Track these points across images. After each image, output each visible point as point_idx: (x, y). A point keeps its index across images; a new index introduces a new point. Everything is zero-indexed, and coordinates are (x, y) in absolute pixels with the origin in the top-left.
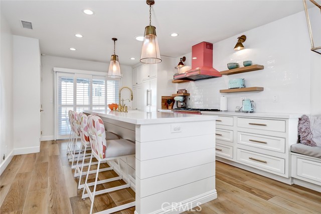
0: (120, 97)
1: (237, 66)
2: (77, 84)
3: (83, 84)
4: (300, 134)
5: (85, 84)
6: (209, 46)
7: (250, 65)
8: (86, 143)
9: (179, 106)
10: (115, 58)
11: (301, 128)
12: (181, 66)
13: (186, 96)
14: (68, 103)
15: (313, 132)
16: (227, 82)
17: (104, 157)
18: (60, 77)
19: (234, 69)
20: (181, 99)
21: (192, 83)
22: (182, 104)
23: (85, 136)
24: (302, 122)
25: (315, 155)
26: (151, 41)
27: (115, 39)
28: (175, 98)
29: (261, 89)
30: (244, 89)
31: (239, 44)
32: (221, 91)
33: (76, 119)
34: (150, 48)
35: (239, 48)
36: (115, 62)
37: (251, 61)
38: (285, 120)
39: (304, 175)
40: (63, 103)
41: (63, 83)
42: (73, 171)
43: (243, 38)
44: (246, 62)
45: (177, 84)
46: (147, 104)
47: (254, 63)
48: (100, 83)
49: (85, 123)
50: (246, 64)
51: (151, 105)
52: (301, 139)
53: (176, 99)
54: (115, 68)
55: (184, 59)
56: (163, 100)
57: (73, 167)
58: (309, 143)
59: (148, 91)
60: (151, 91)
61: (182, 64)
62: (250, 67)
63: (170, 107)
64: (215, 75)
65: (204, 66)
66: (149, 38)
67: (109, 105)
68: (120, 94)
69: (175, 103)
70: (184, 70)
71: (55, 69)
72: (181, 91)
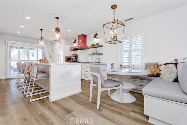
0: (44, 56)
1: (94, 45)
2: (20, 50)
3: (24, 50)
5: (25, 50)
6: (85, 36)
7: (98, 45)
8: (27, 76)
9: (74, 61)
10: (42, 38)
12: (74, 43)
13: (76, 57)
14: (15, 59)
16: (91, 51)
17: (37, 78)
18: (10, 46)
19: (93, 46)
20: (74, 58)
21: (78, 51)
23: (27, 72)
24: (112, 65)
26: (57, 34)
27: (42, 30)
28: (72, 58)
29: (102, 54)
30: (97, 54)
31: (95, 37)
32: (89, 55)
33: (21, 66)
34: (57, 36)
36: (42, 40)
38: (106, 64)
40: (12, 59)
41: (12, 49)
42: (20, 89)
43: (96, 35)
45: (73, 51)
46: (59, 60)
47: (100, 44)
48: (34, 49)
49: (27, 66)
51: (60, 60)
54: (42, 43)
55: (76, 40)
56: (66, 58)
57: (20, 88)
59: (59, 54)
60: (60, 54)
61: (75, 43)
62: (98, 46)
63: (69, 61)
64: (87, 48)
65: (83, 44)
66: (57, 32)
67: (39, 60)
68: (44, 55)
69: (72, 59)
70: (76, 45)
71: (7, 41)
72: (74, 54)
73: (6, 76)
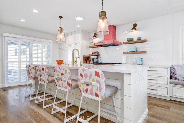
4: (171, 75)
9: (94, 61)
11: (172, 72)
12: (95, 38)
13: (98, 56)
15: (177, 73)
20: (95, 57)
21: (101, 48)
22: (96, 60)
24: (172, 69)
25: (183, 84)
27: (61, 17)
30: (136, 52)
32: (124, 53)
35: (134, 30)
36: (61, 32)
37: (141, 38)
39: (176, 94)
43: (135, 26)
44: (138, 38)
45: (91, 48)
47: (143, 39)
49: (69, 74)
50: (138, 39)
52: (172, 77)
53: (92, 57)
54: (61, 36)
56: (84, 58)
58: (176, 79)
61: (96, 37)
63: (88, 62)
69: (92, 59)
71: (4, 34)
72: (95, 52)
73: (3, 84)
